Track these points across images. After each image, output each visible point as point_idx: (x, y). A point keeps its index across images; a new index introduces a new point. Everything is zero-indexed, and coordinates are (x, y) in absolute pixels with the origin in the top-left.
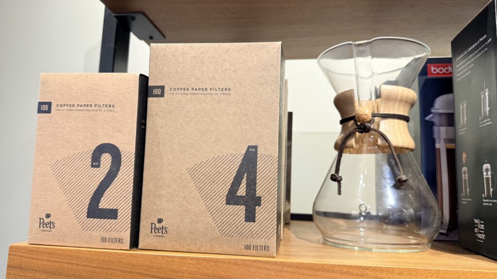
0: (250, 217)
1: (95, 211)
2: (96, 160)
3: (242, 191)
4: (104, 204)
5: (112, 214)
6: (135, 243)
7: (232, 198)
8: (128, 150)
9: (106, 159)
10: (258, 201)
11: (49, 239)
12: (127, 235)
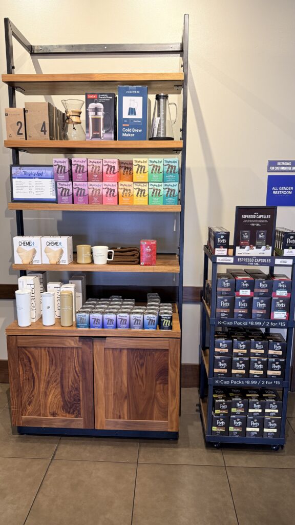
0: (45, 134)
1: (19, 134)
2: (18, 125)
3: (43, 129)
4: (20, 132)
5: (22, 134)
6: (26, 139)
7: (42, 131)
8: (23, 122)
9: (19, 124)
10: (46, 131)
11: (10, 139)
12: (25, 137)
